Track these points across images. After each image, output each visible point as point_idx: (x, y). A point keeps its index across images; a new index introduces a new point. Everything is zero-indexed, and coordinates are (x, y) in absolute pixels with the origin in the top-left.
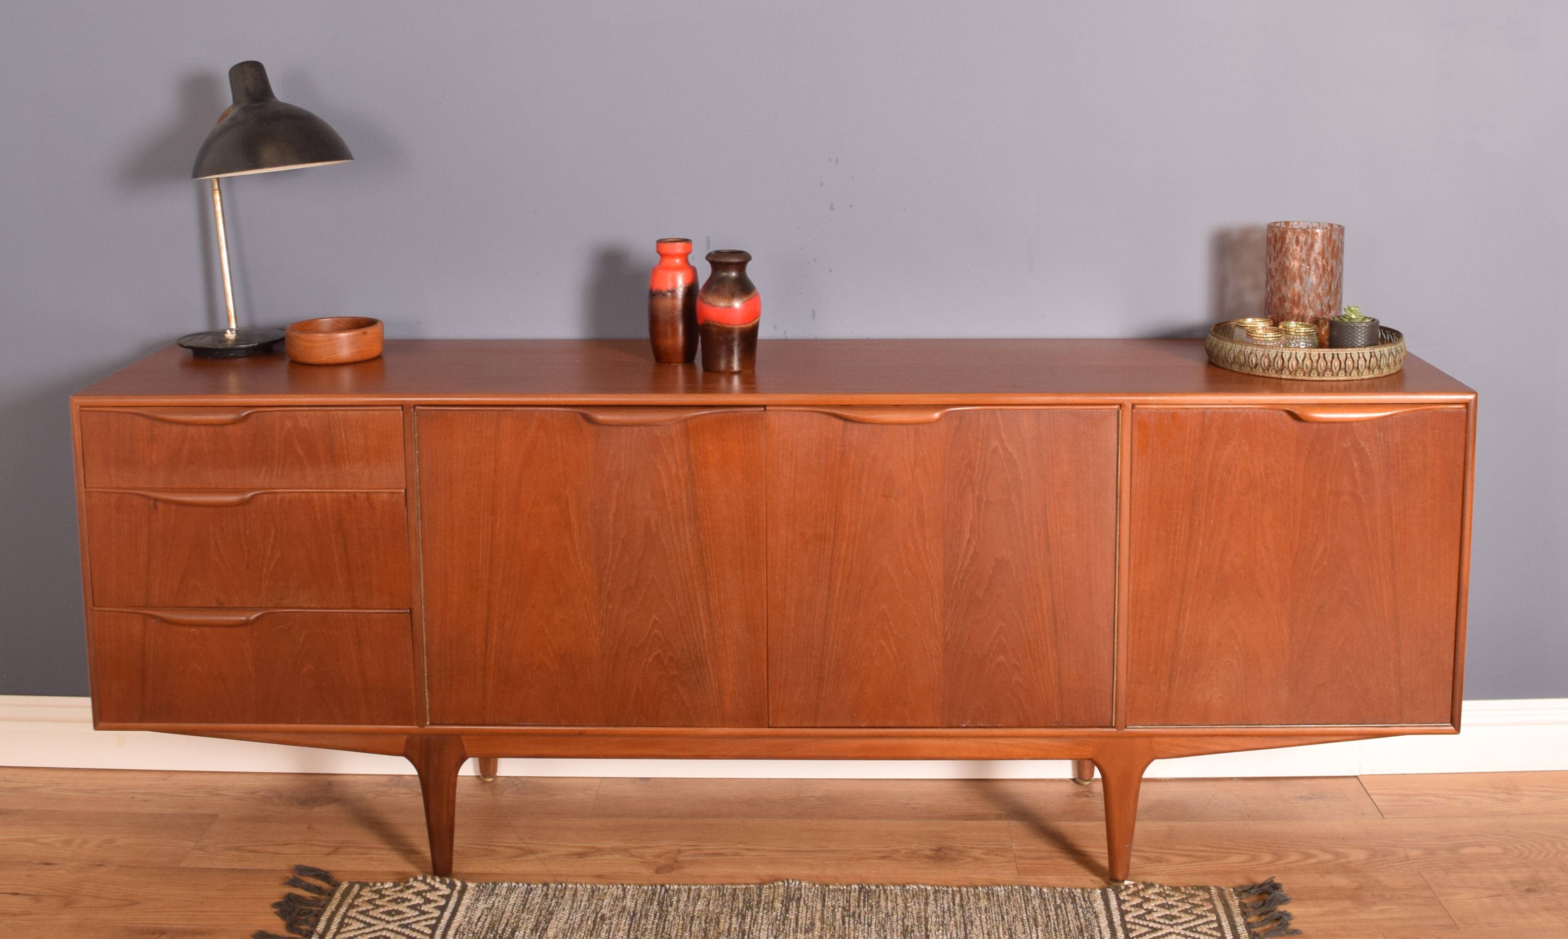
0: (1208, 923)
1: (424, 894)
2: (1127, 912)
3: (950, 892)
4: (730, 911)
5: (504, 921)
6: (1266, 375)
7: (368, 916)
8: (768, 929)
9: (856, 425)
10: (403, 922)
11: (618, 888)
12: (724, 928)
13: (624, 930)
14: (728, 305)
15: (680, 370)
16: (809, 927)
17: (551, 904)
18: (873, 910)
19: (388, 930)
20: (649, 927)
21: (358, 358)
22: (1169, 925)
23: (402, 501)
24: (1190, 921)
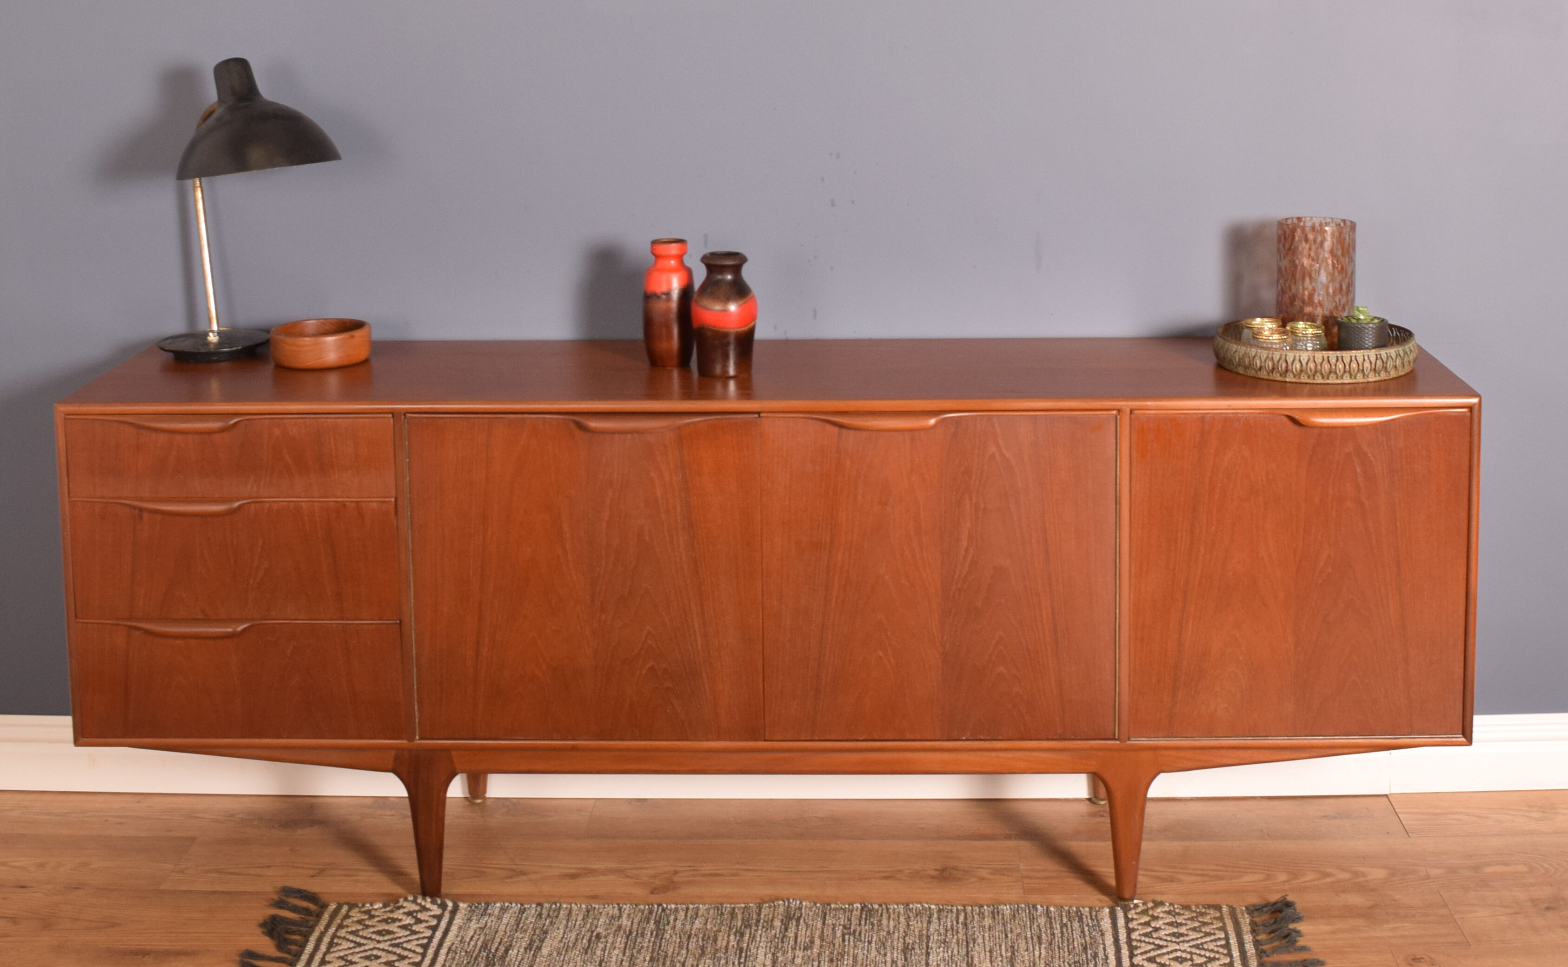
0: (1215, 940)
1: (415, 914)
2: (1134, 930)
3: (955, 910)
4: (728, 929)
5: (498, 940)
6: (1271, 378)
7: (358, 936)
8: (766, 947)
9: (852, 432)
10: (394, 942)
11: (614, 908)
12: (721, 945)
13: (619, 948)
14: (724, 308)
15: (675, 374)
16: (807, 945)
17: (545, 923)
18: (875, 928)
19: (379, 949)
20: (645, 945)
21: (346, 362)
22: (1175, 942)
23: (392, 508)
24: (1197, 939)
